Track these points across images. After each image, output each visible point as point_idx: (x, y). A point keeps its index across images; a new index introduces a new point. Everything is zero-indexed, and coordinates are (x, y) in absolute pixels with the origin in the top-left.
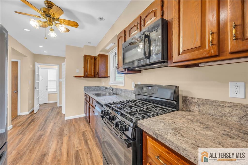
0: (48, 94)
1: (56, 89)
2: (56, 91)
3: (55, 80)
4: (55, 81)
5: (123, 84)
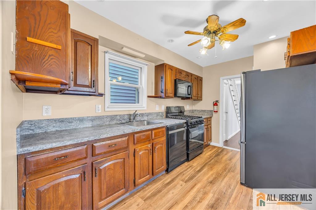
5: (144, 107)
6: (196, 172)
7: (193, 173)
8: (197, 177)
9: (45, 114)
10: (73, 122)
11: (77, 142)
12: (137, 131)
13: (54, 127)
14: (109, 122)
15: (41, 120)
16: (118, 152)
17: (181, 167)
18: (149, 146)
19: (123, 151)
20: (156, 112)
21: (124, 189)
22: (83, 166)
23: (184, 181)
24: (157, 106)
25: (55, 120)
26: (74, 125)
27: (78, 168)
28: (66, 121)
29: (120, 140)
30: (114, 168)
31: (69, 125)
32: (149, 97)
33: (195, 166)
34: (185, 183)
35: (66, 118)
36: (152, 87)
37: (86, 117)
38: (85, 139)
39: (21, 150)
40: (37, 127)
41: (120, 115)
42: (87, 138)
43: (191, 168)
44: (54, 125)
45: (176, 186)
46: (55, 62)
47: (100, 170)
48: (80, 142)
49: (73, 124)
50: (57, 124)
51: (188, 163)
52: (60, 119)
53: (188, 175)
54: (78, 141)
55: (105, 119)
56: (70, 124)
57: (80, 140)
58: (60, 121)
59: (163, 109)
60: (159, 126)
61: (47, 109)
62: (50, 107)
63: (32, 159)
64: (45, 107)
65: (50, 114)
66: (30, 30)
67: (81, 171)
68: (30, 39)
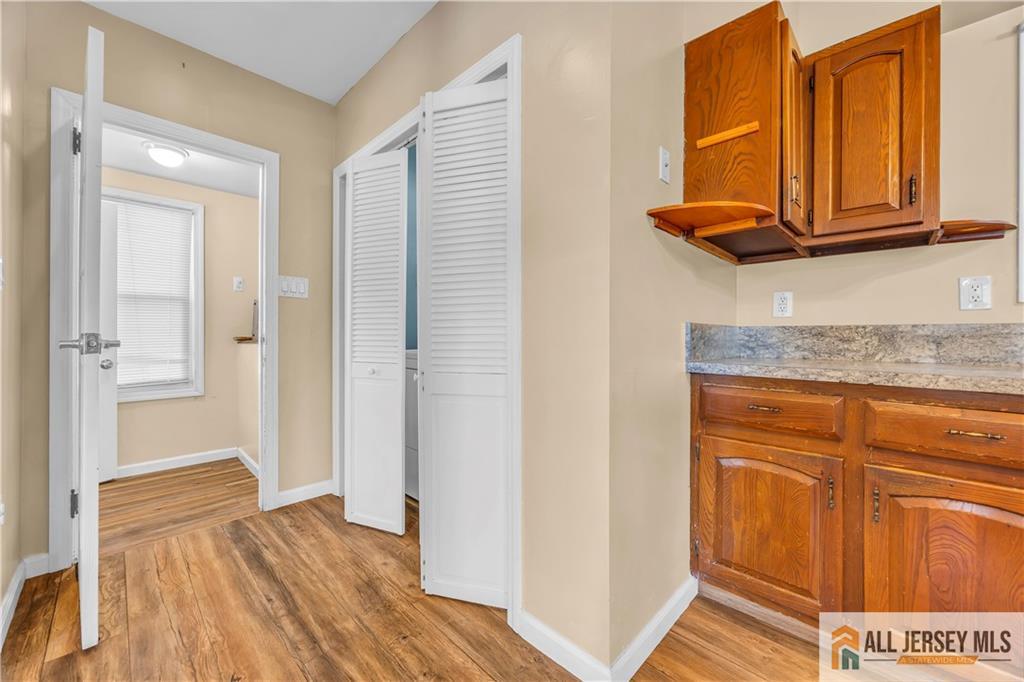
0: (118, 404)
1: (186, 361)
2: (186, 382)
3: (176, 290)
4: (172, 299)
9: (777, 313)
10: (854, 340)
11: (803, 378)
13: (798, 347)
15: (768, 329)
22: (828, 459)
25: (801, 330)
26: (858, 351)
27: (810, 457)
28: (831, 334)
31: (841, 347)
35: (832, 327)
37: (906, 326)
38: (831, 374)
39: (691, 364)
40: (760, 343)
42: (840, 374)
44: (799, 342)
46: (746, 167)
47: (898, 508)
48: (812, 378)
49: (854, 346)
50: (808, 340)
52: (814, 328)
54: (808, 375)
55: (1019, 341)
56: (846, 346)
57: (813, 374)
58: (813, 332)
61: (783, 300)
62: (789, 295)
63: (713, 391)
64: (777, 296)
65: (789, 313)
66: (703, 124)
67: (819, 470)
68: (701, 143)
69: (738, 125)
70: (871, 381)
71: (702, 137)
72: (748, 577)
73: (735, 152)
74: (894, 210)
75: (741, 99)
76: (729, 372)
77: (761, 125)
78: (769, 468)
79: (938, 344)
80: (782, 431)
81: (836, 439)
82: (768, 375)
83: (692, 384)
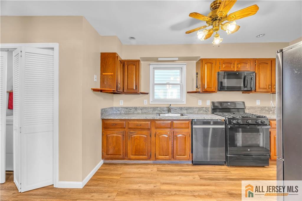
5: (183, 102)
6: (226, 178)
7: (221, 177)
8: (220, 181)
12: (157, 119)
13: (124, 111)
14: (152, 111)
15: (119, 107)
16: (143, 130)
17: (214, 167)
18: (169, 133)
19: (147, 130)
20: (198, 106)
21: (147, 156)
22: (123, 132)
23: (200, 177)
24: (199, 101)
25: (124, 108)
27: (121, 132)
28: (128, 108)
29: (144, 122)
30: (140, 139)
31: (130, 111)
32: (188, 92)
33: (232, 174)
34: (199, 178)
36: (193, 84)
38: (124, 118)
39: (102, 117)
40: (118, 110)
41: (160, 107)
43: (224, 172)
45: (189, 176)
46: (111, 81)
47: (132, 137)
48: (121, 118)
49: (132, 110)
51: (227, 168)
53: (211, 176)
55: (149, 109)
59: (208, 104)
60: (180, 118)
61: (121, 102)
62: (122, 101)
63: (105, 122)
64: (121, 101)
65: (122, 104)
66: (104, 70)
67: (122, 134)
68: (103, 74)
69: (110, 73)
70: (128, 118)
71: (104, 73)
72: (112, 156)
73: (109, 77)
74: (134, 90)
75: (110, 68)
76: (109, 118)
77: (114, 74)
78: (115, 135)
79: (142, 110)
80: (117, 128)
81: (124, 128)
82: (115, 119)
83: (102, 121)
